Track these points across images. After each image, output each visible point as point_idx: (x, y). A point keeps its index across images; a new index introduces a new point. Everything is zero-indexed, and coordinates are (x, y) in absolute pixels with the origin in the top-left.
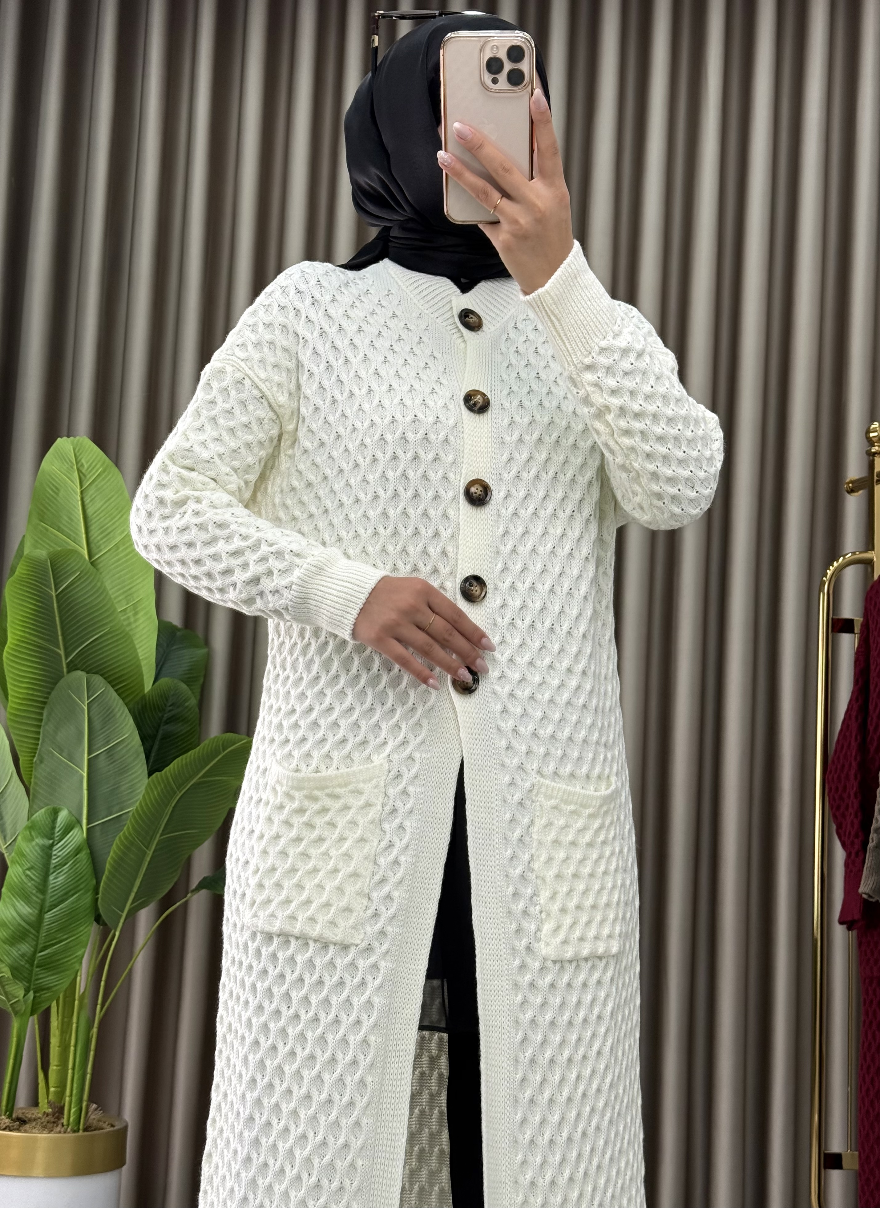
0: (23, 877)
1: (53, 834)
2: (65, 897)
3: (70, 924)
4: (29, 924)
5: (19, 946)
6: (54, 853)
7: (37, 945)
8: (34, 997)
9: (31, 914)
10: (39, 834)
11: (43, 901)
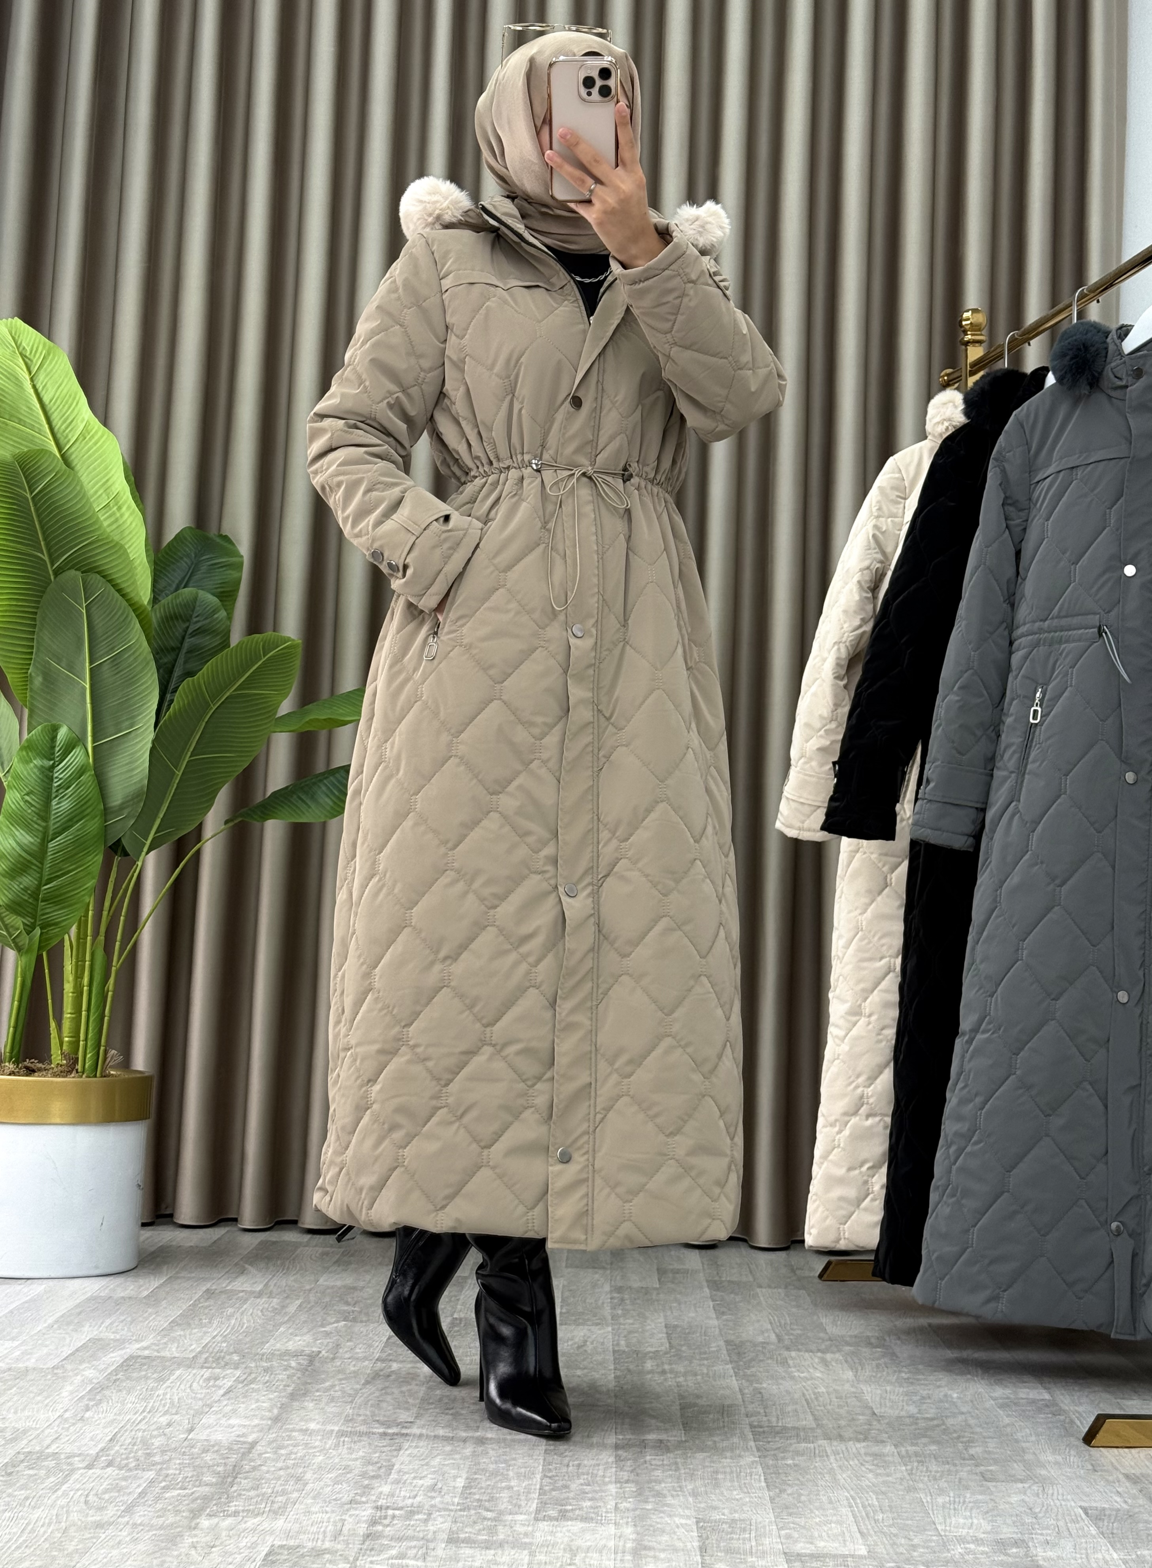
0: (22, 803)
1: (53, 754)
2: (70, 823)
3: (76, 854)
4: (30, 854)
5: (20, 880)
6: (56, 775)
7: (41, 878)
8: (41, 934)
9: (32, 843)
10: (38, 755)
11: (46, 828)
